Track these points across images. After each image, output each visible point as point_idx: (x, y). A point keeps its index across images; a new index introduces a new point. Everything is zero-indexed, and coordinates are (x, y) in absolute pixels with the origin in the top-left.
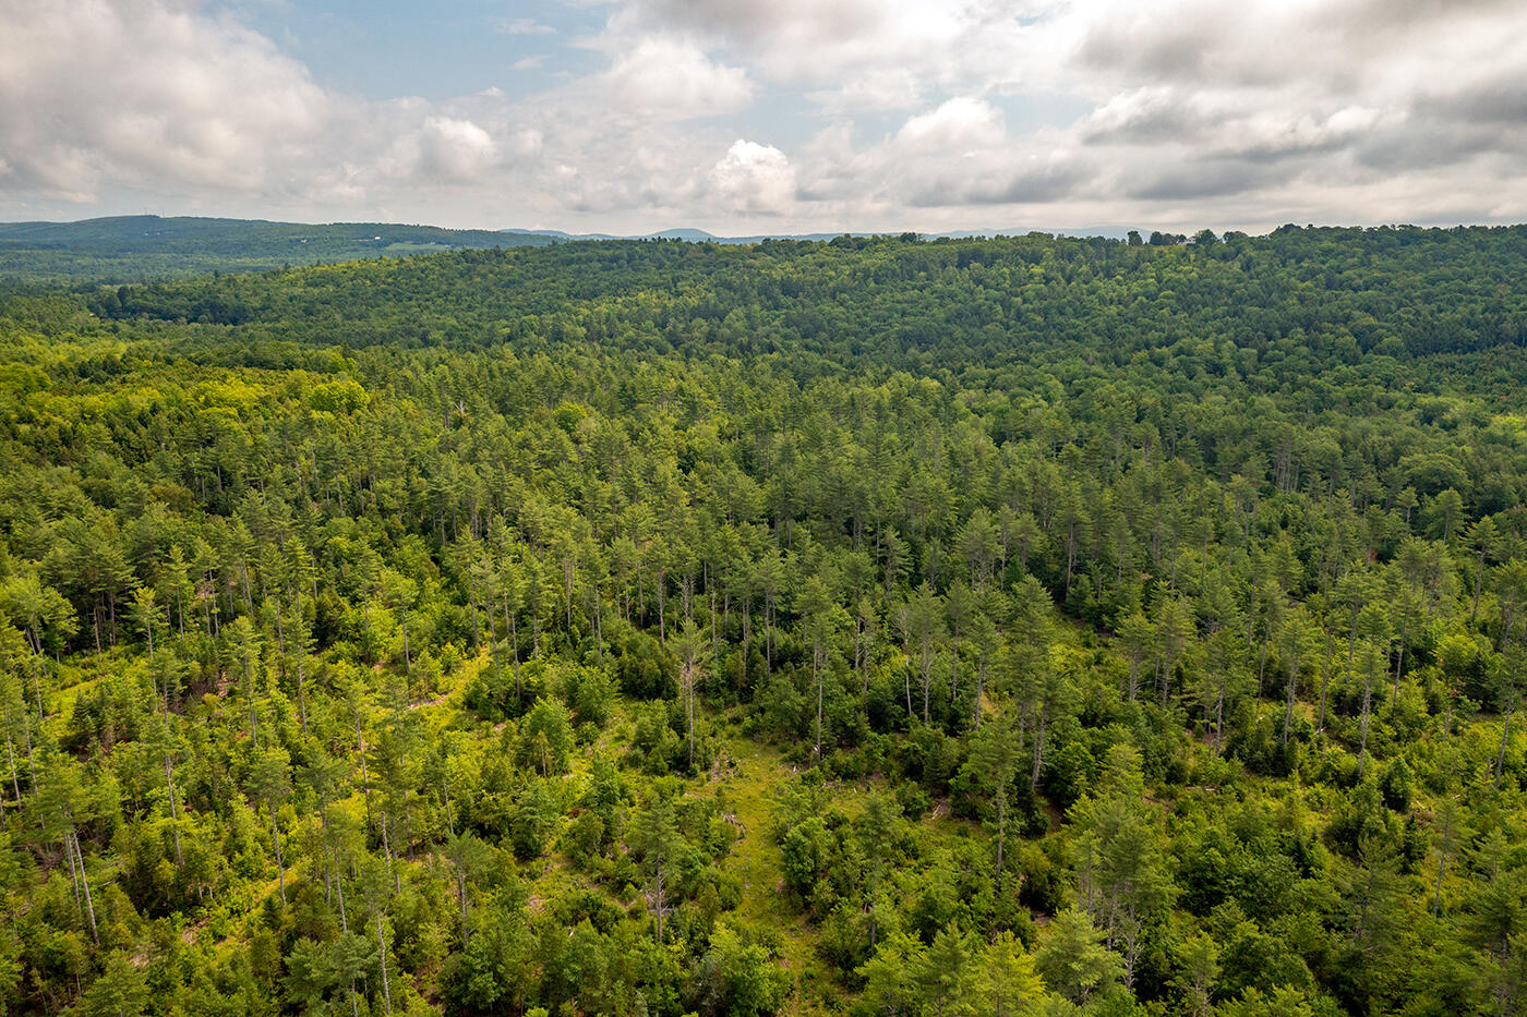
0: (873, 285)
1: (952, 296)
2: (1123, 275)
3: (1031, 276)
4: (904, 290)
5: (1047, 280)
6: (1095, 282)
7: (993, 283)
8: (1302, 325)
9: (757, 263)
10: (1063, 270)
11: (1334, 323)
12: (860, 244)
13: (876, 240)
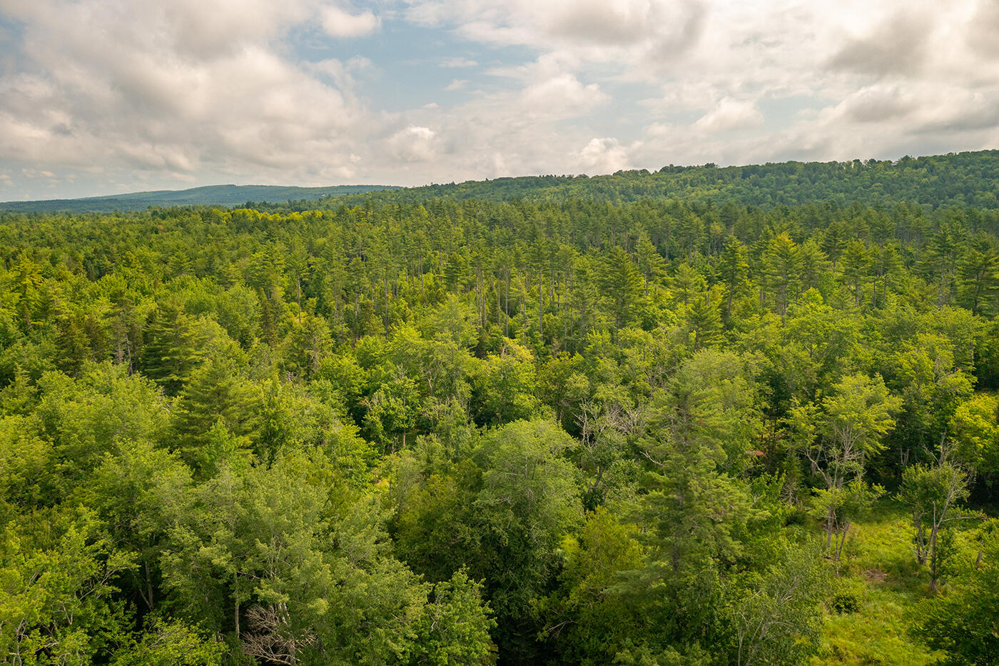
0: (689, 187)
1: (739, 192)
2: (849, 178)
3: (789, 181)
4: (708, 190)
5: (800, 182)
6: (831, 181)
7: (765, 185)
8: (962, 192)
9: (616, 181)
10: (809, 176)
11: (984, 191)
12: (680, 169)
13: (690, 168)
